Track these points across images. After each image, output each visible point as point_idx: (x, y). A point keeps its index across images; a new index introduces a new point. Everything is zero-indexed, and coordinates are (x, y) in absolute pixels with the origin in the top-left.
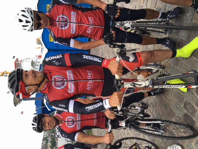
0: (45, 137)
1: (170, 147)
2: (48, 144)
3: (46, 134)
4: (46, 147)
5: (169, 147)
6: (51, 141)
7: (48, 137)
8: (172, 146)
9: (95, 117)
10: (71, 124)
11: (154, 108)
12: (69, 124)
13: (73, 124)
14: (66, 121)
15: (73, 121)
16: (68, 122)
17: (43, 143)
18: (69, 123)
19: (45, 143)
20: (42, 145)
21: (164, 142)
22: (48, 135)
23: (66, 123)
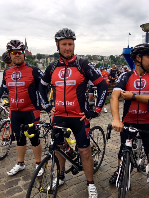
0: (104, 58)
1: (95, 189)
2: (98, 61)
3: (107, 58)
4: (96, 60)
5: (96, 187)
6: (100, 64)
7: (104, 60)
8: (96, 192)
9: (140, 111)
10: (138, 85)
11: (136, 180)
12: (137, 82)
13: (137, 87)
14: (140, 80)
15: (140, 87)
16: (140, 81)
17: (99, 56)
18: (139, 83)
19: (99, 58)
20: (97, 56)
21: (100, 183)
22: (106, 60)
23: (139, 80)
